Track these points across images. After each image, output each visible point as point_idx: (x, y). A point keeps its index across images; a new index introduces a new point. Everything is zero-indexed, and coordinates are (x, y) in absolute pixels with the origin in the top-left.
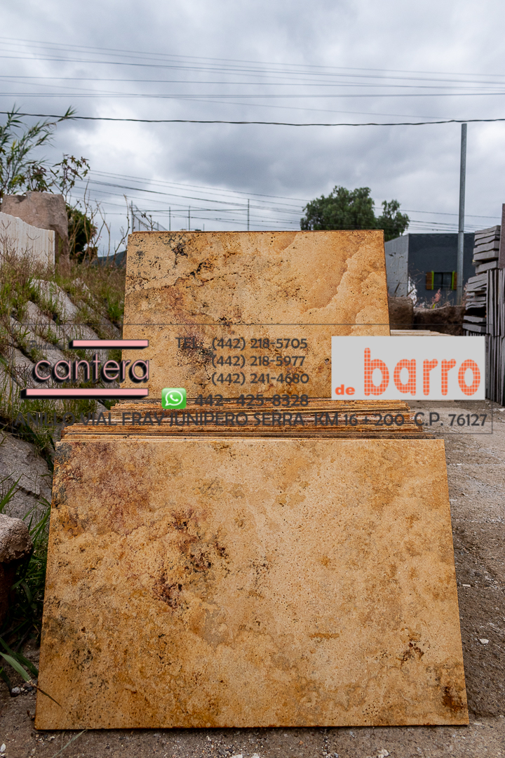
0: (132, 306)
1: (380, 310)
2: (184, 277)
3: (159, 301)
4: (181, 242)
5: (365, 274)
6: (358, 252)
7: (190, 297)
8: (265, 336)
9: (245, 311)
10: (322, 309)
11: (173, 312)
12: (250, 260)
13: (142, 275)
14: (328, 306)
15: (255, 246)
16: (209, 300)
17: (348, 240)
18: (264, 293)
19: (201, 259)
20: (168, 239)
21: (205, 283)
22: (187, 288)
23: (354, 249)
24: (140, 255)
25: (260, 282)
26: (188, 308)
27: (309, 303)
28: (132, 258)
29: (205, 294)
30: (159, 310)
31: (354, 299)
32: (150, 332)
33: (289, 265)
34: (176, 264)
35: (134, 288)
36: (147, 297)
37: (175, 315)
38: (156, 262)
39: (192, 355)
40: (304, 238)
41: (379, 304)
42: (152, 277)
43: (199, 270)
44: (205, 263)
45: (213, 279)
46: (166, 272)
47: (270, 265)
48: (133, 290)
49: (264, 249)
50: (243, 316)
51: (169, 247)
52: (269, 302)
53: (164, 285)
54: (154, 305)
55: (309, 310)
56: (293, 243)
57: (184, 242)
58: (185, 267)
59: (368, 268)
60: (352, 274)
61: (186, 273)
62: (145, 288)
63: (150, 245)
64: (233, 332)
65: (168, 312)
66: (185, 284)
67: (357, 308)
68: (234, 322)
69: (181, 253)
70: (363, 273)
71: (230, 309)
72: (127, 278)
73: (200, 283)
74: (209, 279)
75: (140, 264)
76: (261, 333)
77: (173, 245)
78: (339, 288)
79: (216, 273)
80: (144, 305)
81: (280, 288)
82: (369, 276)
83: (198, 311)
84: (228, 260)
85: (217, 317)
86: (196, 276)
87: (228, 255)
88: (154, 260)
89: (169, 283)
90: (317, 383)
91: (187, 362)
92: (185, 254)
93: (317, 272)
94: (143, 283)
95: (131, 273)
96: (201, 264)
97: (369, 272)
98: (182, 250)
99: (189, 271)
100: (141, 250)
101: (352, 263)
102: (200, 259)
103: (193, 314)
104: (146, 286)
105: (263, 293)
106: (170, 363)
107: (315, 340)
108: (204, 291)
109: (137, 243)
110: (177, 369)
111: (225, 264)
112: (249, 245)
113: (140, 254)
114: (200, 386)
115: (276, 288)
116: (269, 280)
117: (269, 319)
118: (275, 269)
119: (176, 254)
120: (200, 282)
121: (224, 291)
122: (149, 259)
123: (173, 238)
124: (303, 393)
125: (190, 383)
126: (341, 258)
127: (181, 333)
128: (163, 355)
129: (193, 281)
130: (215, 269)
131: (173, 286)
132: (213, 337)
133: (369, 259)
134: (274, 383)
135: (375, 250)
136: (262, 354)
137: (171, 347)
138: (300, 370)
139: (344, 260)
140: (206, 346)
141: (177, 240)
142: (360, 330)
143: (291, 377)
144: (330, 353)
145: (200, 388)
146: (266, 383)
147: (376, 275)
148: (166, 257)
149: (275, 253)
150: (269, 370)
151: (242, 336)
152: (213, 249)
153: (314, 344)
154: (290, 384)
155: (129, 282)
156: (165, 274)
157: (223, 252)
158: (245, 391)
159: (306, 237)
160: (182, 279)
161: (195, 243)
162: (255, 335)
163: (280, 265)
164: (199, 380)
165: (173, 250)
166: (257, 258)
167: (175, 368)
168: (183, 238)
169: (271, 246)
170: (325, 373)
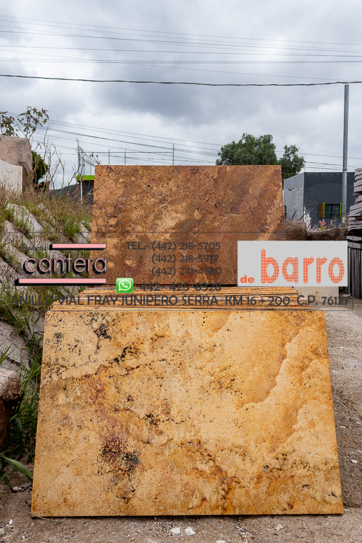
0: (48, 399)
1: (324, 406)
2: (107, 364)
3: (79, 393)
4: (104, 322)
5: (306, 361)
6: (298, 336)
7: (113, 389)
8: (196, 437)
9: (174, 406)
10: (259, 404)
11: (94, 408)
12: (180, 344)
13: (61, 362)
14: (267, 400)
15: (185, 328)
16: (134, 392)
17: (288, 321)
18: (196, 384)
19: (126, 342)
20: (90, 318)
21: (130, 372)
22: (110, 377)
23: (293, 331)
24: (58, 337)
25: (191, 371)
26: (111, 403)
27: (245, 397)
28: (49, 341)
29: (130, 386)
30: (78, 404)
31: (295, 392)
32: (67, 432)
33: (223, 351)
34: (98, 348)
35: (50, 377)
36: (65, 389)
37: (96, 411)
38: (76, 346)
39: (114, 461)
40: (238, 319)
41: (323, 398)
42: (71, 364)
43: (123, 356)
44: (131, 348)
45: (138, 367)
46: (87, 358)
47: (202, 350)
48: (49, 379)
49: (195, 331)
50: (172, 413)
51: (90, 327)
52: (201, 396)
53: (84, 373)
54: (72, 399)
55: (246, 406)
56: (227, 325)
57: (108, 322)
58: (108, 352)
59: (310, 354)
60: (292, 362)
61: (109, 359)
62: (63, 378)
63: (69, 325)
64: (161, 433)
65: (89, 408)
66: (108, 373)
67: (299, 403)
68: (162, 420)
69: (104, 335)
70: (304, 361)
71: (158, 403)
72: (43, 365)
73: (125, 372)
74: (135, 367)
75: (58, 349)
76: (192, 433)
77: (96, 326)
78: (278, 379)
79: (143, 359)
80: (61, 398)
81: (212, 378)
82: (311, 364)
83: (122, 406)
84: (156, 344)
85: (143, 413)
86: (121, 363)
87: (155, 338)
88: (74, 343)
89: (91, 371)
90: (256, 496)
91: (108, 469)
92: (108, 337)
93: (254, 360)
94: (60, 372)
95: (48, 359)
96: (126, 348)
97: (311, 360)
98: (105, 331)
99: (112, 357)
100: (59, 331)
101: (292, 348)
102: (125, 342)
103: (116, 410)
104: (64, 375)
105: (194, 384)
106: (89, 471)
107: (252, 442)
108: (128, 381)
109: (55, 323)
110: (98, 479)
111: (153, 349)
112: (179, 326)
113: (58, 336)
114: (123, 500)
115: (208, 378)
116: (201, 369)
117: (201, 416)
118: (208, 355)
119: (99, 337)
120: (124, 370)
121: (150, 382)
122: (68, 342)
123: (95, 318)
124: (240, 509)
125: (112, 496)
126: (279, 343)
127: (103, 433)
128: (81, 460)
129: (117, 370)
130: (141, 355)
131: (94, 376)
132: (138, 438)
133: (311, 344)
134: (207, 496)
135: (317, 333)
136: (193, 460)
137: (91, 451)
138: (236, 480)
139: (283, 345)
140: (130, 450)
141: (100, 320)
142: (302, 430)
143: (226, 489)
144: (269, 459)
145: (122, 503)
146: (198, 496)
147: (319, 363)
148: (87, 340)
149: (207, 336)
150: (201, 479)
151: (170, 438)
152: (139, 331)
153: (252, 448)
154: (224, 498)
155: (45, 370)
156: (85, 361)
157: (150, 334)
158: (174, 506)
159: (241, 318)
160: (104, 367)
161: (119, 324)
162: (185, 436)
163: (213, 350)
164: (122, 492)
165: (95, 332)
166: (188, 342)
167: (94, 478)
168: (106, 318)
169: (203, 327)
170: (263, 483)
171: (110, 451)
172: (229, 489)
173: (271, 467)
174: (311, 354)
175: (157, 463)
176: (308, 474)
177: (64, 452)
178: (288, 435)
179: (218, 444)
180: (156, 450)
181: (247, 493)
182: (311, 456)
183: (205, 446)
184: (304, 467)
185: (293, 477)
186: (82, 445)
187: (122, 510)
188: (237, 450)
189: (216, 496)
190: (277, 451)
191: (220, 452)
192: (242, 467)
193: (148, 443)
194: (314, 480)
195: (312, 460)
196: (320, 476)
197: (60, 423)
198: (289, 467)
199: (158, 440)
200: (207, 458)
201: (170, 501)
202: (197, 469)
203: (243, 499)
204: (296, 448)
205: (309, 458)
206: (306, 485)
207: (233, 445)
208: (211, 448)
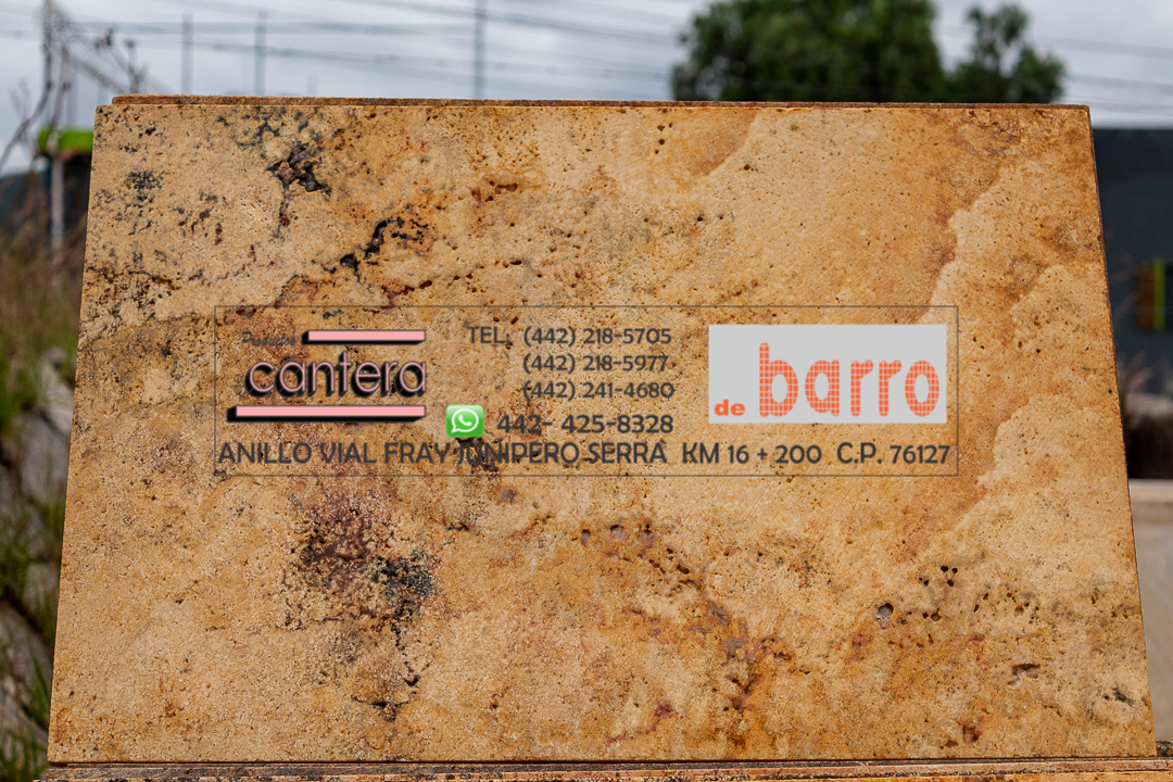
0: (107, 386)
1: (1089, 414)
2: (316, 274)
4: (305, 137)
5: (1025, 271)
6: (995, 188)
8: (635, 510)
9: (558, 409)
12: (577, 211)
13: (150, 264)
15: (594, 160)
17: (957, 141)
19: (384, 204)
20: (254, 126)
21: (400, 300)
22: (326, 315)
23: (978, 174)
24: (140, 186)
28: (110, 198)
30: (213, 402)
31: (985, 369)
32: (176, 491)
33: (728, 235)
34: (284, 221)
35: (114, 313)
36: (166, 352)
38: (204, 215)
39: (343, 585)
40: (784, 133)
41: (1083, 387)
42: (189, 270)
43: (372, 249)
44: (401, 223)
45: (429, 283)
46: (245, 252)
48: (111, 320)
49: (632, 171)
50: (547, 432)
51: (256, 155)
52: (653, 378)
53: (233, 302)
54: (192, 385)
56: (744, 150)
57: (318, 139)
58: (317, 234)
59: (1038, 248)
60: (977, 273)
61: (324, 258)
62: (162, 315)
63: (181, 148)
64: (511, 495)
66: (319, 301)
67: (1000, 403)
69: (303, 179)
70: (1019, 268)
71: (497, 401)
72: (88, 276)
73: (379, 299)
74: (415, 282)
75: (143, 222)
76: (623, 499)
77: (275, 149)
79: (443, 260)
80: (154, 381)
82: (1042, 279)
84: (491, 210)
85: (444, 433)
86: (364, 269)
87: (488, 190)
88: (196, 206)
89: (256, 296)
90: (847, 701)
91: (322, 610)
92: (318, 186)
93: (839, 263)
94: (150, 295)
96: (383, 224)
97: (1040, 266)
98: (309, 168)
99: (334, 251)
100: (145, 167)
101: (974, 229)
102: (378, 203)
104: (164, 308)
106: (254, 617)
107: (835, 529)
109: (132, 138)
110: (285, 641)
111: (479, 226)
112: (573, 153)
113: (142, 180)
114: (376, 711)
116: (652, 291)
118: (676, 247)
119: (285, 185)
120: (377, 293)
122: (176, 201)
123: (273, 124)
124: (792, 741)
125: (337, 698)
126: (928, 210)
127: (303, 496)
128: (228, 582)
129: (350, 290)
130: (439, 246)
131: (270, 311)
132: (428, 513)
133: (1040, 213)
134: (677, 699)
135: (1062, 180)
136: (624, 582)
137: (261, 552)
138: (777, 647)
139: (943, 218)
140: (400, 549)
141: (290, 130)
142: (1012, 489)
143: (744, 676)
144: (895, 581)
145: (373, 717)
146: (644, 699)
147: (1068, 278)
148: (243, 195)
149: (674, 185)
150: (653, 646)
151: (544, 509)
152: (429, 168)
153: (834, 544)
154: (737, 705)
155: (97, 291)
156: (239, 262)
157: (469, 179)
158: (558, 732)
159: (794, 128)
160: (307, 282)
161: (358, 144)
162: (597, 505)
163: (694, 231)
164: (373, 686)
165: (273, 169)
166: (604, 206)
167: (273, 637)
168: (313, 124)
169: (658, 159)
170: (876, 659)
171: (330, 551)
172: (755, 678)
173: (901, 607)
174: (1040, 247)
175: (496, 592)
176: (1033, 629)
177: (167, 555)
178: (962, 507)
179: (714, 532)
180: (494, 551)
181: (818, 690)
182: (1042, 571)
183: (667, 540)
184: (1020, 609)
185: (977, 638)
186: (229, 532)
187: (373, 740)
188: (781, 551)
189: (707, 697)
190: (922, 556)
191: (720, 557)
192: (798, 606)
193: (465, 527)
194: (1052, 648)
195: (1045, 584)
196: (1076, 638)
197: (150, 463)
198: (967, 606)
199: (498, 519)
200: (675, 577)
201: (543, 715)
202: (640, 612)
203: (803, 708)
204: (991, 546)
205: (1035, 579)
206: (1026, 667)
207: (767, 535)
208: (690, 546)
